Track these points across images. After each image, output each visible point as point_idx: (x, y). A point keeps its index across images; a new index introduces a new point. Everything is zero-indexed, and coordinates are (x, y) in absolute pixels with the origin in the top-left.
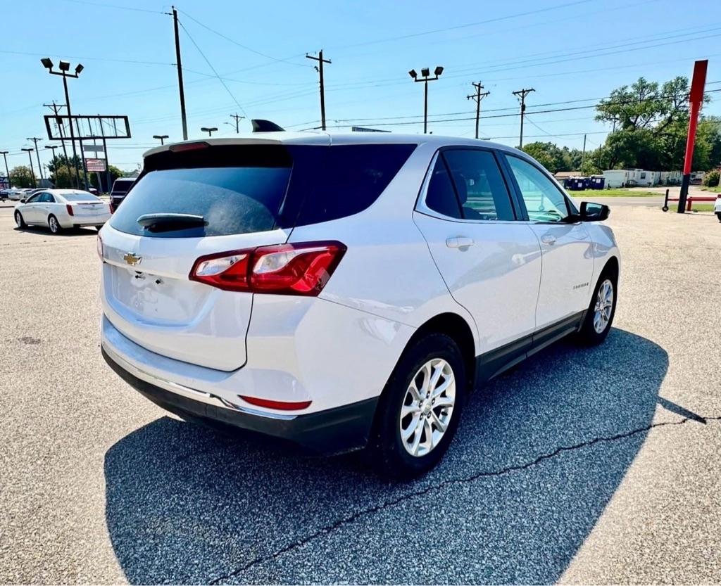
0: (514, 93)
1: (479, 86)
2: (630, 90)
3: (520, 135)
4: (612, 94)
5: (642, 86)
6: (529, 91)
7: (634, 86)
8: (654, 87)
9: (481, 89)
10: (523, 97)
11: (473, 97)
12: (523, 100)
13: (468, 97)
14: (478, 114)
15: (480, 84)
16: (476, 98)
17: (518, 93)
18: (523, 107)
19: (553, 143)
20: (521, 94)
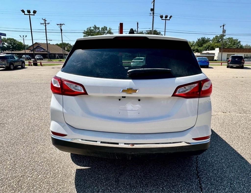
0: (58, 25)
1: (45, 20)
2: (92, 28)
3: (61, 40)
4: (87, 29)
5: (95, 27)
6: (63, 24)
7: (93, 27)
8: (99, 28)
9: (46, 21)
10: (61, 26)
11: (43, 24)
12: (61, 27)
13: (41, 24)
14: (46, 31)
15: (45, 19)
16: (44, 24)
17: (59, 25)
18: (61, 30)
19: (69, 43)
20: (60, 25)
